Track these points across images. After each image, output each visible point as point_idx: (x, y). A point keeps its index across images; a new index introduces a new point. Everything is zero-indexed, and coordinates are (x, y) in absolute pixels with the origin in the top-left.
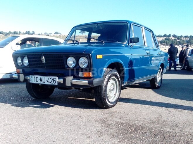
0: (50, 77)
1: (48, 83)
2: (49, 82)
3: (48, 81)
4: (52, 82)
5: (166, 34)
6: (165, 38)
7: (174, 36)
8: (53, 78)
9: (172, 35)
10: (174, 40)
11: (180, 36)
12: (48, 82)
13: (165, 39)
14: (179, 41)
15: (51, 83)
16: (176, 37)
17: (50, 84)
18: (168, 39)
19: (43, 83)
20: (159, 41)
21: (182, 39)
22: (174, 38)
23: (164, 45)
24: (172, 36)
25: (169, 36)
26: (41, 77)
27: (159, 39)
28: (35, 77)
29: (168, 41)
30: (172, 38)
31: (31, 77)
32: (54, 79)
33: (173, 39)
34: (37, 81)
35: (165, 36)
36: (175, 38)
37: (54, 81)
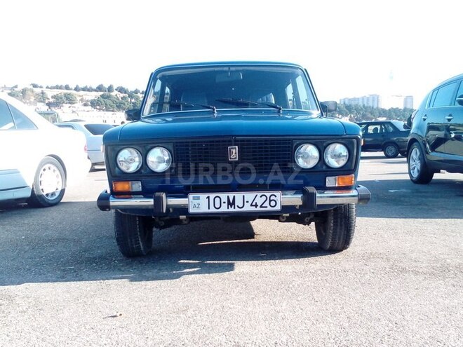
0: (260, 194)
1: (253, 209)
2: (256, 206)
3: (254, 204)
4: (267, 204)
5: (102, 85)
6: (101, 93)
7: (121, 90)
8: (268, 194)
9: (115, 87)
10: (122, 98)
11: (133, 90)
12: (252, 205)
13: (102, 96)
14: (133, 101)
15: (261, 207)
16: (125, 93)
17: (258, 209)
18: (108, 97)
19: (237, 210)
20: (88, 101)
21: (139, 97)
22: (122, 95)
23: (100, 110)
24: (116, 90)
25: (110, 89)
26: (231, 195)
27: (86, 95)
28: (208, 197)
29: (108, 101)
30: (116, 95)
31: (194, 197)
32: (273, 198)
33: (118, 96)
34: (217, 206)
35: (100, 88)
36: (125, 95)
37: (270, 201)
